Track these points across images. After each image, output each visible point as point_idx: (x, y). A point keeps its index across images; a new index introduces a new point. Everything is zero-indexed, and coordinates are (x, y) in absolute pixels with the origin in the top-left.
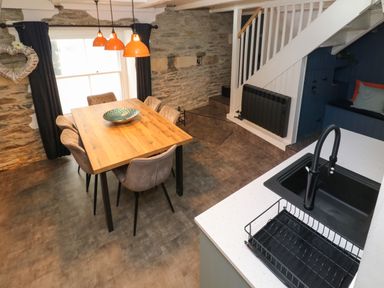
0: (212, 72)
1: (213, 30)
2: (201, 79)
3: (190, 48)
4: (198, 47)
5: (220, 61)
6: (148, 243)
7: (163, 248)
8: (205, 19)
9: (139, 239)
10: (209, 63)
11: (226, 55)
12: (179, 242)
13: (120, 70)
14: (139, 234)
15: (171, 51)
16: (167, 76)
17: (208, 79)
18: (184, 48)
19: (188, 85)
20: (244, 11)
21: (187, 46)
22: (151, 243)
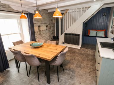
0: (50, 32)
1: (49, 18)
2: (47, 34)
3: (44, 23)
4: (46, 23)
5: (52, 28)
6: (64, 81)
7: (70, 81)
8: (47, 14)
9: (61, 82)
10: (49, 29)
11: (53, 26)
12: (72, 77)
13: (20, 32)
14: (60, 80)
15: (39, 24)
16: (38, 33)
17: (49, 34)
18: (42, 23)
19: (44, 36)
20: (61, 11)
21: (43, 23)
22: (65, 81)
